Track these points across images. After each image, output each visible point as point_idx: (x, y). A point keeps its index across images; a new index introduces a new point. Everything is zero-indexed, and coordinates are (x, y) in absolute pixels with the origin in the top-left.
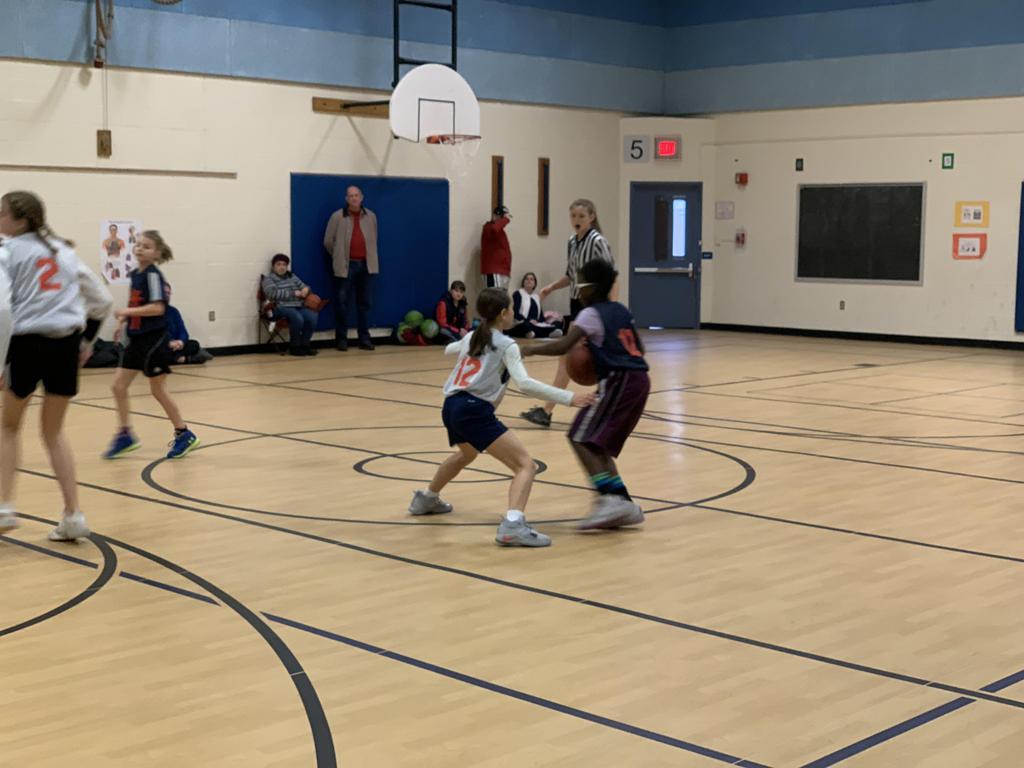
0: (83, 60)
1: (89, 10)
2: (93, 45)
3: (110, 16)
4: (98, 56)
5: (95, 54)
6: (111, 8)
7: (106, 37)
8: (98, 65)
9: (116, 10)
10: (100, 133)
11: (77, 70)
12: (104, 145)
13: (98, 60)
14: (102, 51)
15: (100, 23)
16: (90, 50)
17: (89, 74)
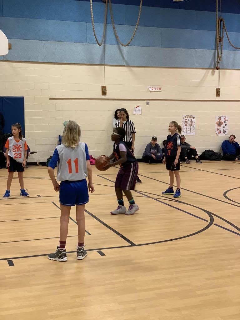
0: (213, 67)
1: (215, 52)
2: (216, 63)
3: (221, 53)
4: (217, 66)
5: (217, 65)
6: (222, 51)
7: (220, 60)
8: (217, 69)
9: (223, 52)
10: (217, 89)
11: (211, 71)
12: (218, 93)
13: (217, 67)
14: (219, 64)
15: (218, 56)
16: (215, 64)
17: (215, 72)
